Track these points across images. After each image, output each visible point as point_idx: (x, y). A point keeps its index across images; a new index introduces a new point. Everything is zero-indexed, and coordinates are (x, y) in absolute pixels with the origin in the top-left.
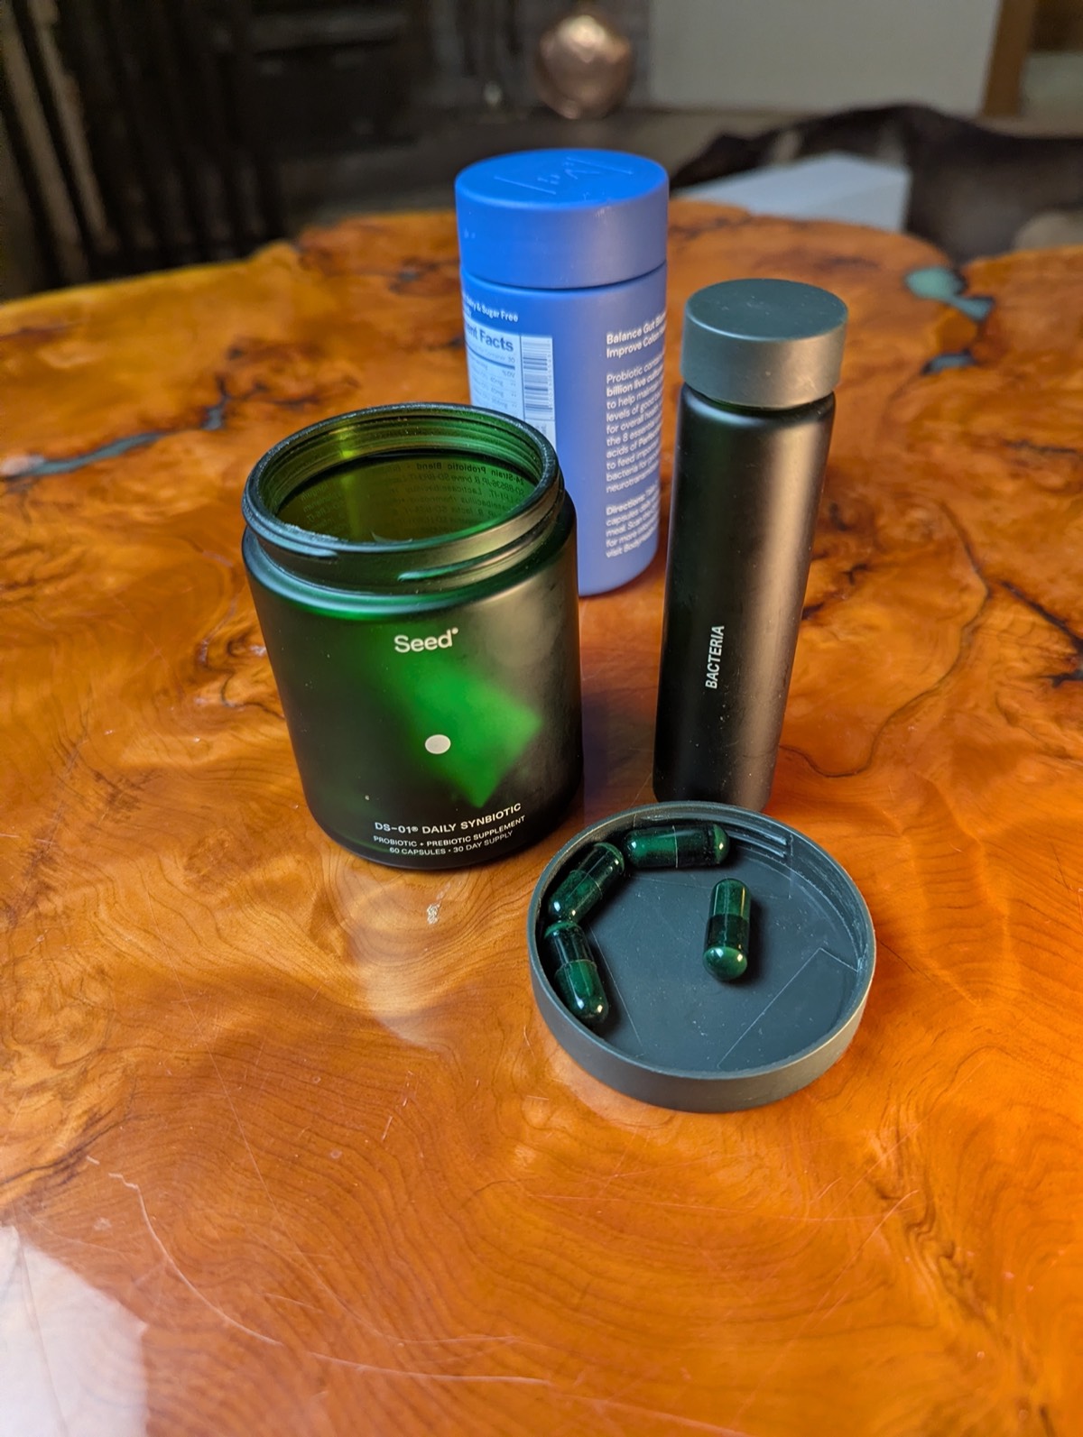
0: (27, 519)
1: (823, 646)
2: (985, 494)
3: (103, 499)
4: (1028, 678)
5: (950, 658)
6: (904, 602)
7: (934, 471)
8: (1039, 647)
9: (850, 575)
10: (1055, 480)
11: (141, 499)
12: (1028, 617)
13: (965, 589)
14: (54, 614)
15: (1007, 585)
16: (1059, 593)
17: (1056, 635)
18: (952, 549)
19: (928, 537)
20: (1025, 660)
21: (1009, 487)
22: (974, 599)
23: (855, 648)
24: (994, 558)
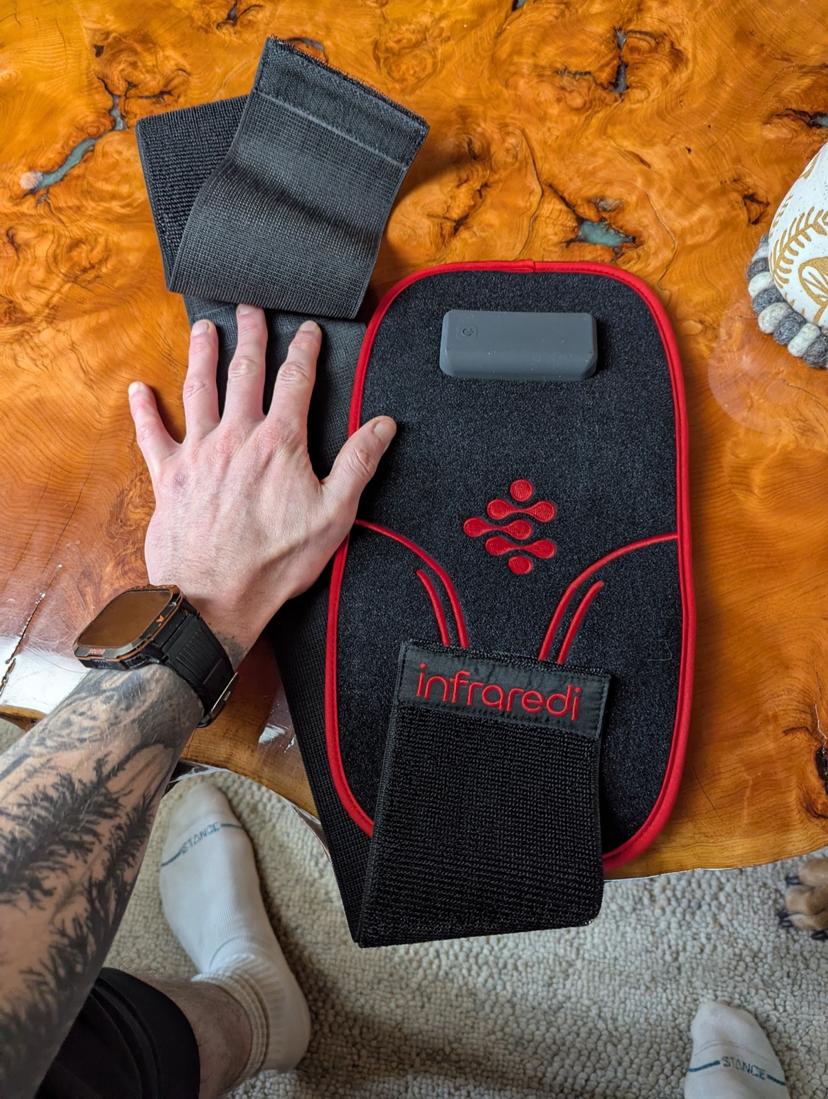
0: (60, 220)
1: (470, 241)
2: (543, 118)
3: (93, 200)
4: (556, 245)
5: (524, 240)
6: (504, 206)
7: (519, 104)
8: (562, 225)
9: (479, 191)
10: (578, 101)
11: (114, 196)
12: (560, 206)
13: (531, 192)
14: (116, 285)
15: (551, 186)
16: (574, 187)
17: (571, 216)
18: (527, 163)
19: (515, 157)
20: (556, 234)
21: (554, 110)
22: (535, 199)
23: (484, 239)
24: (545, 167)
